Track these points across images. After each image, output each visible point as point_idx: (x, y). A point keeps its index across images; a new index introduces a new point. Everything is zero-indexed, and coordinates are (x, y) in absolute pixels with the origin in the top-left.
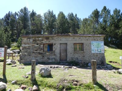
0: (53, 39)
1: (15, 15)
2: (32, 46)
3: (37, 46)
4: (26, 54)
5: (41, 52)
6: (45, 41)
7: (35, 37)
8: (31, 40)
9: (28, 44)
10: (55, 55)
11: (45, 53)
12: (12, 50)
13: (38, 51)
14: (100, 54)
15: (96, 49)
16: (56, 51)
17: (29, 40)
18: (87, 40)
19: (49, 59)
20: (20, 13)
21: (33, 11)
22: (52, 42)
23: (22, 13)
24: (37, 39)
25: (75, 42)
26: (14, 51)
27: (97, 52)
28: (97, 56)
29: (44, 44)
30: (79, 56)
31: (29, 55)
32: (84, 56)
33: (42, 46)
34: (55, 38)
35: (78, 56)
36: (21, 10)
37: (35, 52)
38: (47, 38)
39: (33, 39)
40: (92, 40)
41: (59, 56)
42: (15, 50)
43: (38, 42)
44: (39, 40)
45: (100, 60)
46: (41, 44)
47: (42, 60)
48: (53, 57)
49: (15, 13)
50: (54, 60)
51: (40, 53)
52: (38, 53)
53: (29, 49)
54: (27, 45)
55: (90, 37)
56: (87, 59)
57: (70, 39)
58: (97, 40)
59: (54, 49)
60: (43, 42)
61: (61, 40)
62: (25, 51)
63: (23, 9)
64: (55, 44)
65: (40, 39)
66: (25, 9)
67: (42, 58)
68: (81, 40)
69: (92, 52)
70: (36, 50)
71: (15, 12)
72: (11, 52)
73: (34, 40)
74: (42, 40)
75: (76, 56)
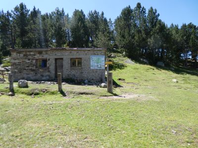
0: (46, 54)
1: (8, 16)
2: (23, 61)
3: (28, 61)
4: (16, 70)
5: (33, 68)
6: (37, 56)
7: (26, 52)
8: (22, 55)
9: (18, 59)
10: (49, 71)
11: (38, 70)
12: (3, 67)
13: (30, 68)
14: (100, 70)
15: (96, 64)
16: (51, 67)
17: (18, 55)
18: (86, 54)
19: (42, 76)
20: (15, 12)
21: (34, 9)
22: (45, 56)
23: (17, 12)
24: (28, 53)
25: (72, 57)
26: (6, 68)
27: (96, 68)
28: (96, 72)
29: (37, 60)
30: (77, 73)
31: (20, 72)
32: (82, 73)
33: (34, 61)
34: (49, 52)
35: (75, 73)
36: (16, 9)
37: (26, 68)
38: (40, 53)
39: (24, 53)
40: (92, 54)
41: (54, 72)
42: (8, 66)
43: (30, 57)
44: (30, 55)
45: (100, 76)
46: (33, 59)
47: (34, 77)
48: (47, 73)
49: (6, 12)
50: (48, 77)
51: (32, 70)
52: (30, 69)
53: (20, 65)
54: (17, 61)
55: (89, 50)
56: (85, 75)
57: (67, 54)
58: (98, 55)
59: (48, 65)
60: (36, 57)
61: (56, 55)
62: (15, 67)
63: (19, 6)
64: (49, 60)
65: (32, 53)
66: (22, 6)
67: (35, 76)
68: (79, 55)
69: (91, 68)
70: (27, 67)
71: (8, 12)
72: (3, 69)
73: (24, 55)
74: (34, 55)
75: (73, 72)
